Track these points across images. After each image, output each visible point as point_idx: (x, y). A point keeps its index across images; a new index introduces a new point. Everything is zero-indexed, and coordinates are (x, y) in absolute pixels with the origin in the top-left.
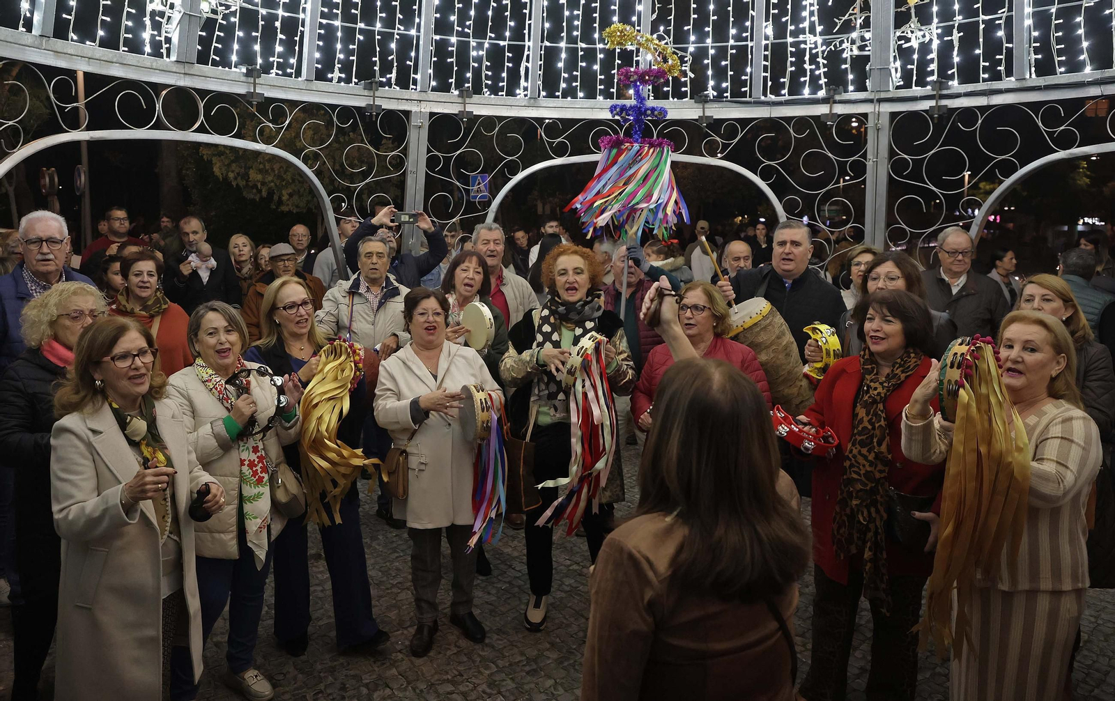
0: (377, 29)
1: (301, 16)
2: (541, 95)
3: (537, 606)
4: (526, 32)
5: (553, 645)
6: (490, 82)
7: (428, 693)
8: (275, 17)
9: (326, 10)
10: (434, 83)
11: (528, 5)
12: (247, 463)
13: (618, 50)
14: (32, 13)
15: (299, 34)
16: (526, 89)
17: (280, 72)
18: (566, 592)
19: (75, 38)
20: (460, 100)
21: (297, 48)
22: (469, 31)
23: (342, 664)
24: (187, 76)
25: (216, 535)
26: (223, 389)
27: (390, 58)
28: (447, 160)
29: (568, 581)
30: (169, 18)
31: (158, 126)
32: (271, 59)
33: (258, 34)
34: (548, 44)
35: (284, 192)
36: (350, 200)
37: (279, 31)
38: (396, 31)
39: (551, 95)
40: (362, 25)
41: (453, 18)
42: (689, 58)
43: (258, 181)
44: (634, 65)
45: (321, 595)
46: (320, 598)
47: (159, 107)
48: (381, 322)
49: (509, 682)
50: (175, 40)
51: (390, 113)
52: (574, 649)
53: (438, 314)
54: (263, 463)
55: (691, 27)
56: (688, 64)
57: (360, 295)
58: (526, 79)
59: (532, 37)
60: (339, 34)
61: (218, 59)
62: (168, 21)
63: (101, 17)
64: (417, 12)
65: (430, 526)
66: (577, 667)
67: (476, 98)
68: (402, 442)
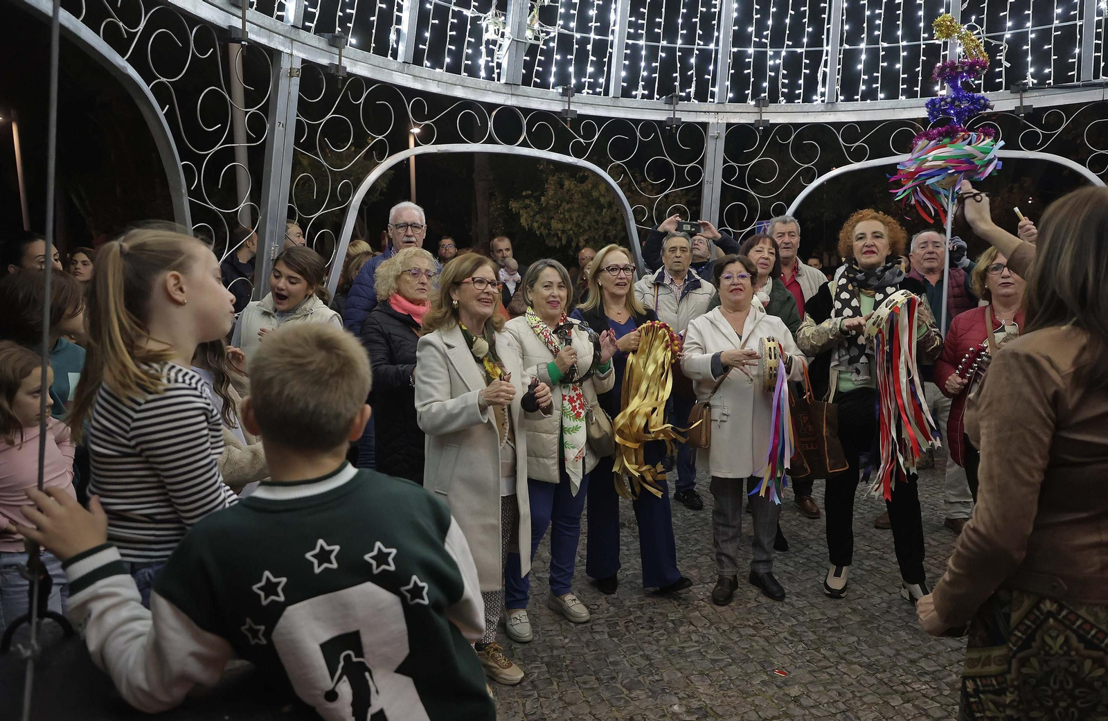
0: (678, 46)
1: (610, 38)
2: (839, 100)
3: (837, 574)
4: (824, 37)
5: (854, 610)
6: (786, 90)
7: (731, 633)
8: (587, 41)
9: (632, 31)
10: (731, 95)
11: (827, 9)
12: (567, 398)
13: (923, 46)
14: (397, 44)
15: (608, 54)
16: (823, 95)
17: (591, 92)
18: (867, 571)
19: (428, 64)
20: (756, 110)
21: (606, 69)
22: (766, 41)
23: (649, 603)
24: (514, 97)
25: (541, 460)
26: (548, 334)
27: (689, 73)
28: (742, 170)
29: (867, 562)
30: (500, 45)
31: (491, 141)
32: (583, 80)
33: (573, 57)
34: (847, 47)
35: (581, 239)
36: (651, 209)
37: (590, 53)
38: (696, 47)
39: (849, 98)
40: (664, 43)
41: (751, 29)
42: (1004, 46)
43: (559, 230)
44: (941, 59)
45: (627, 553)
46: (627, 555)
47: (490, 124)
48: (684, 311)
49: (810, 634)
50: (505, 65)
51: (689, 125)
52: (878, 616)
53: (743, 277)
54: (581, 401)
55: (1007, 13)
56: (1004, 53)
57: (664, 286)
58: (824, 85)
59: (830, 41)
60: (643, 53)
61: (539, 81)
62: (499, 48)
63: (448, 46)
64: (716, 27)
65: (730, 476)
66: (881, 630)
67: (772, 106)
68: (704, 396)
